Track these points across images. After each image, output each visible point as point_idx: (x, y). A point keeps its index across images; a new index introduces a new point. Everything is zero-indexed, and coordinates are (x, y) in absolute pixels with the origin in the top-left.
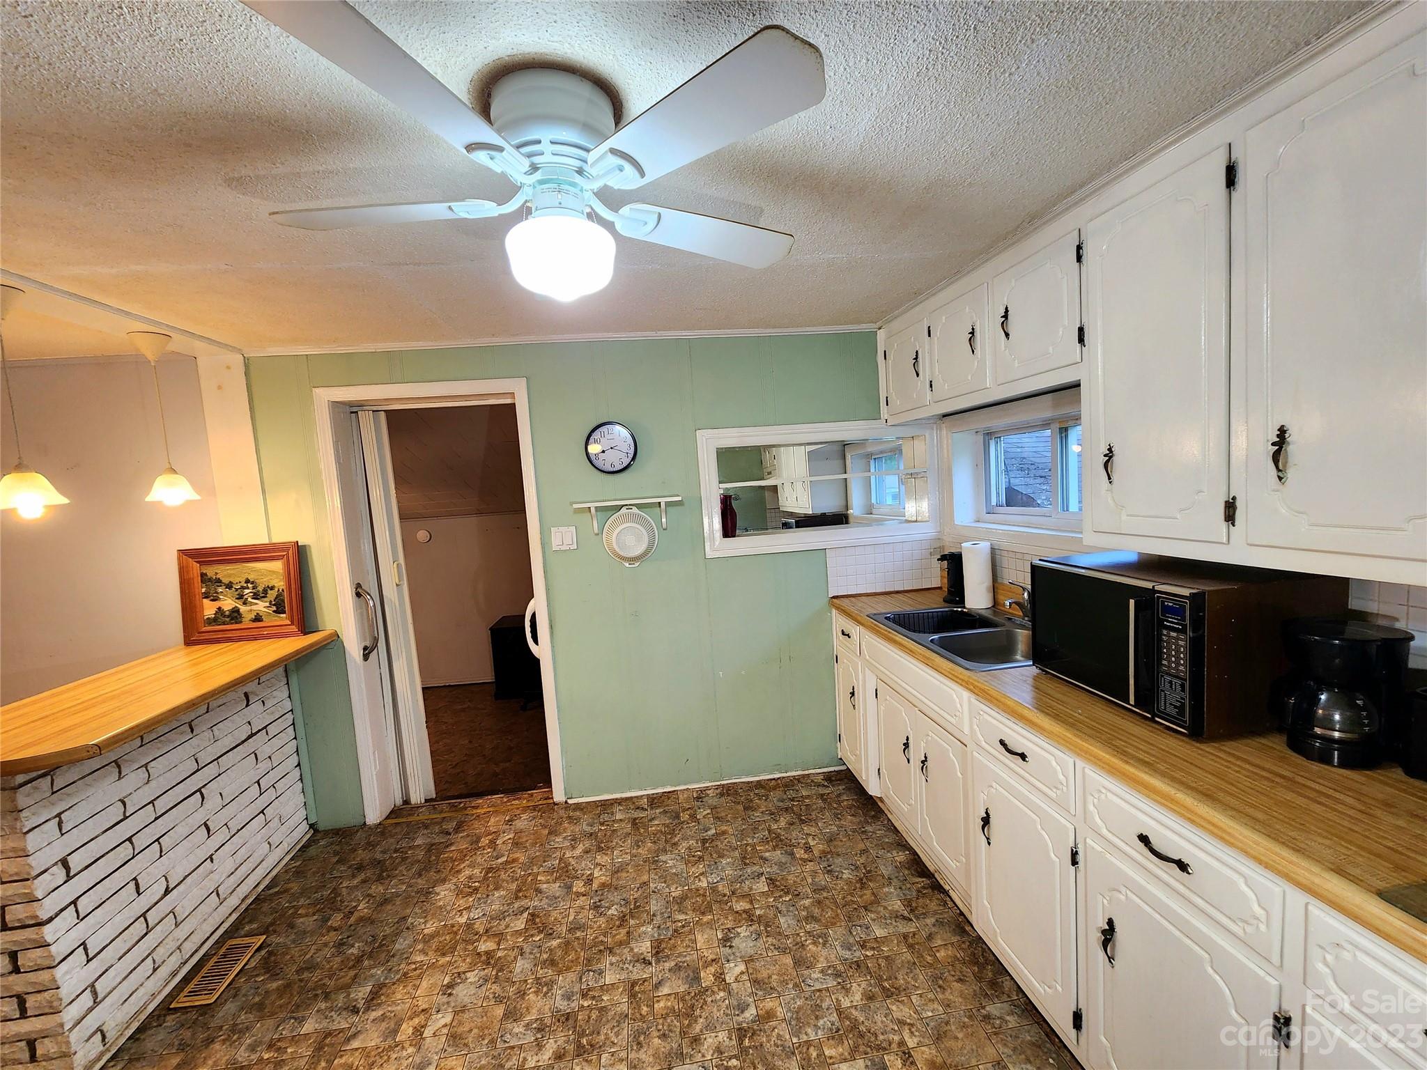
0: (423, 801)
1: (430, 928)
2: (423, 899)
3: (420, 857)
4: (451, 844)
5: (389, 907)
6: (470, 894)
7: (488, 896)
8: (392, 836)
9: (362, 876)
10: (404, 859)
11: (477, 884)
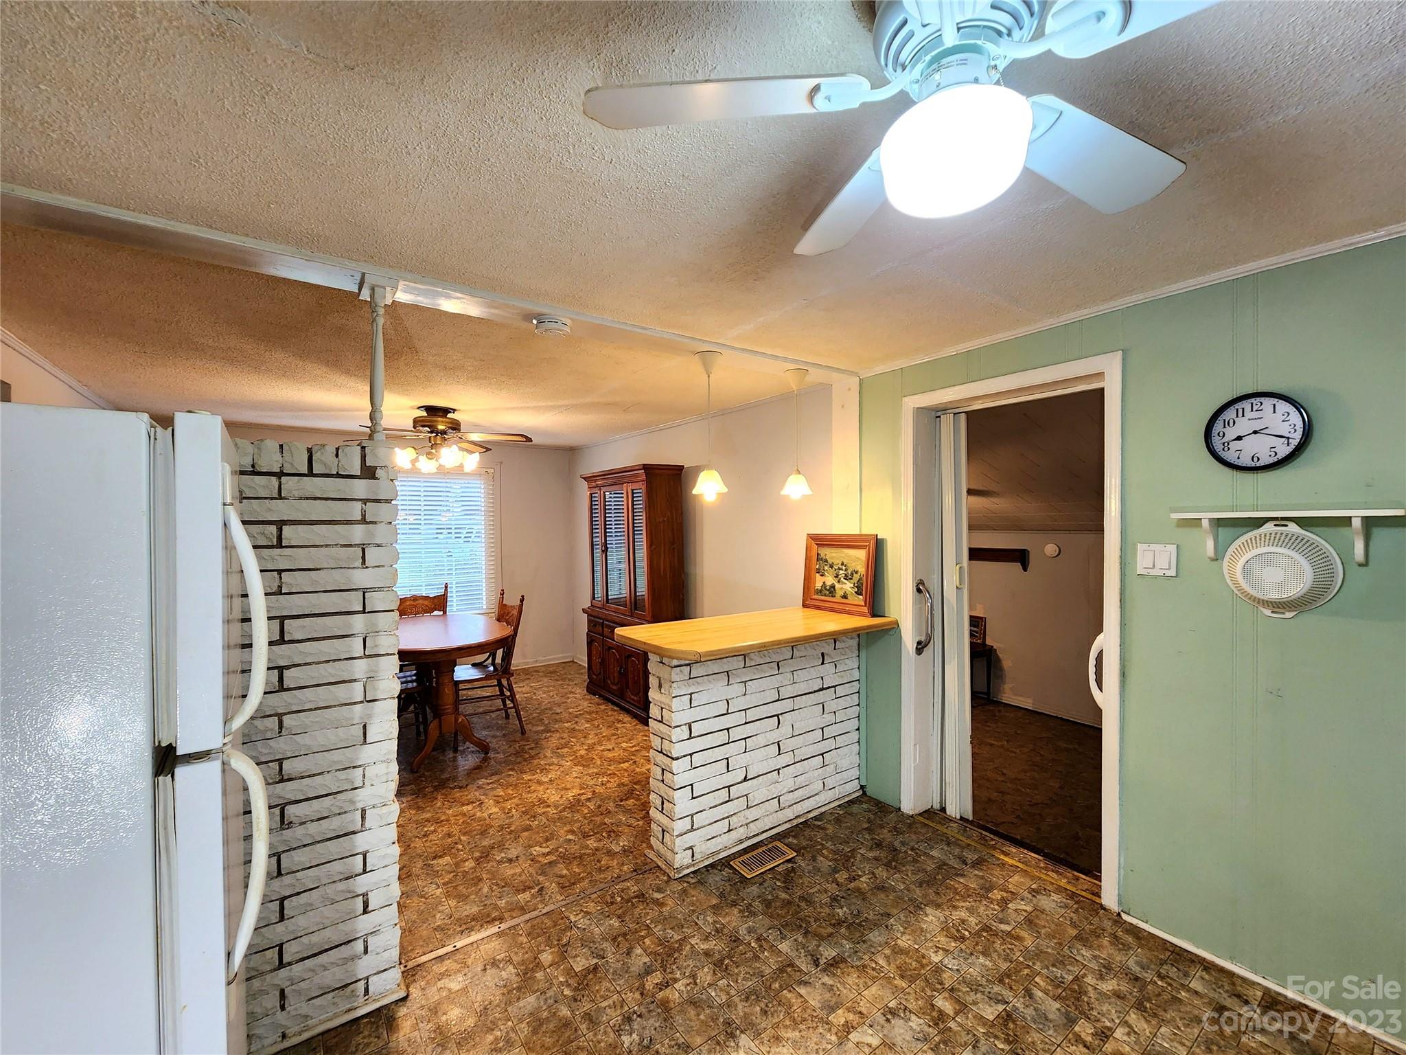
0: (958, 817)
1: (904, 942)
2: (912, 909)
3: (929, 869)
4: (962, 875)
5: (882, 896)
6: (955, 939)
7: (972, 954)
8: (916, 833)
9: (876, 853)
10: (915, 861)
11: (967, 933)
